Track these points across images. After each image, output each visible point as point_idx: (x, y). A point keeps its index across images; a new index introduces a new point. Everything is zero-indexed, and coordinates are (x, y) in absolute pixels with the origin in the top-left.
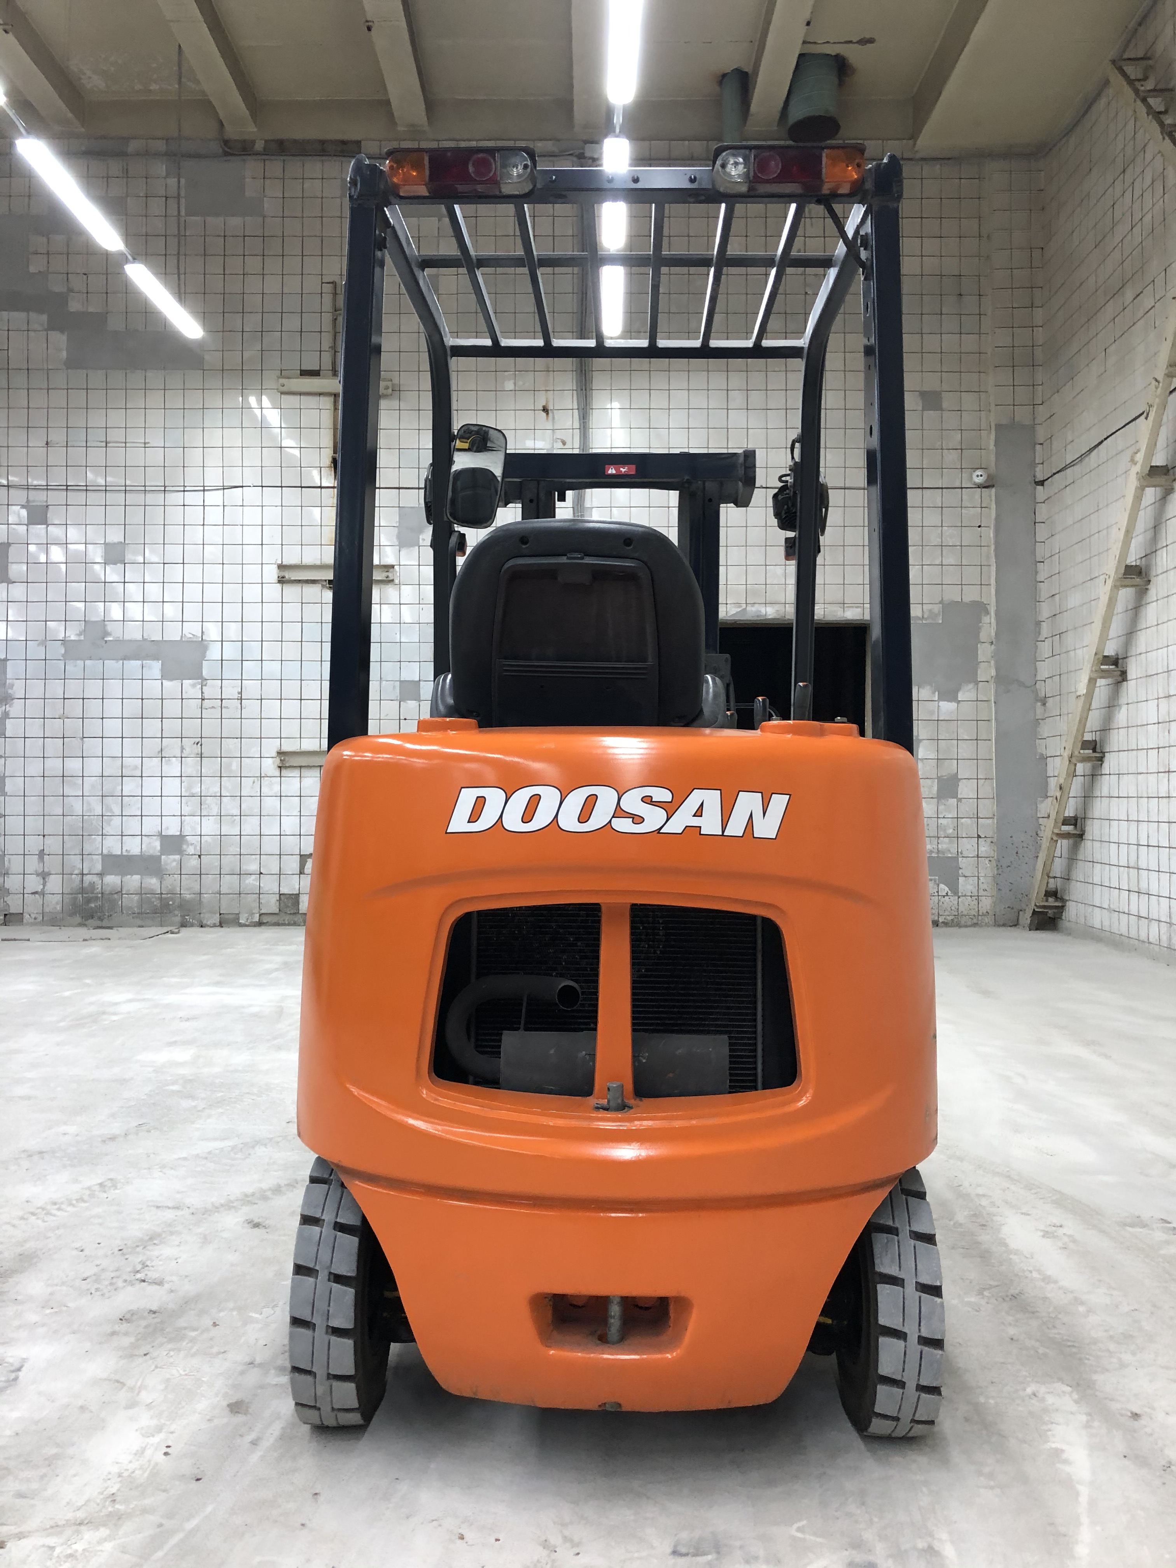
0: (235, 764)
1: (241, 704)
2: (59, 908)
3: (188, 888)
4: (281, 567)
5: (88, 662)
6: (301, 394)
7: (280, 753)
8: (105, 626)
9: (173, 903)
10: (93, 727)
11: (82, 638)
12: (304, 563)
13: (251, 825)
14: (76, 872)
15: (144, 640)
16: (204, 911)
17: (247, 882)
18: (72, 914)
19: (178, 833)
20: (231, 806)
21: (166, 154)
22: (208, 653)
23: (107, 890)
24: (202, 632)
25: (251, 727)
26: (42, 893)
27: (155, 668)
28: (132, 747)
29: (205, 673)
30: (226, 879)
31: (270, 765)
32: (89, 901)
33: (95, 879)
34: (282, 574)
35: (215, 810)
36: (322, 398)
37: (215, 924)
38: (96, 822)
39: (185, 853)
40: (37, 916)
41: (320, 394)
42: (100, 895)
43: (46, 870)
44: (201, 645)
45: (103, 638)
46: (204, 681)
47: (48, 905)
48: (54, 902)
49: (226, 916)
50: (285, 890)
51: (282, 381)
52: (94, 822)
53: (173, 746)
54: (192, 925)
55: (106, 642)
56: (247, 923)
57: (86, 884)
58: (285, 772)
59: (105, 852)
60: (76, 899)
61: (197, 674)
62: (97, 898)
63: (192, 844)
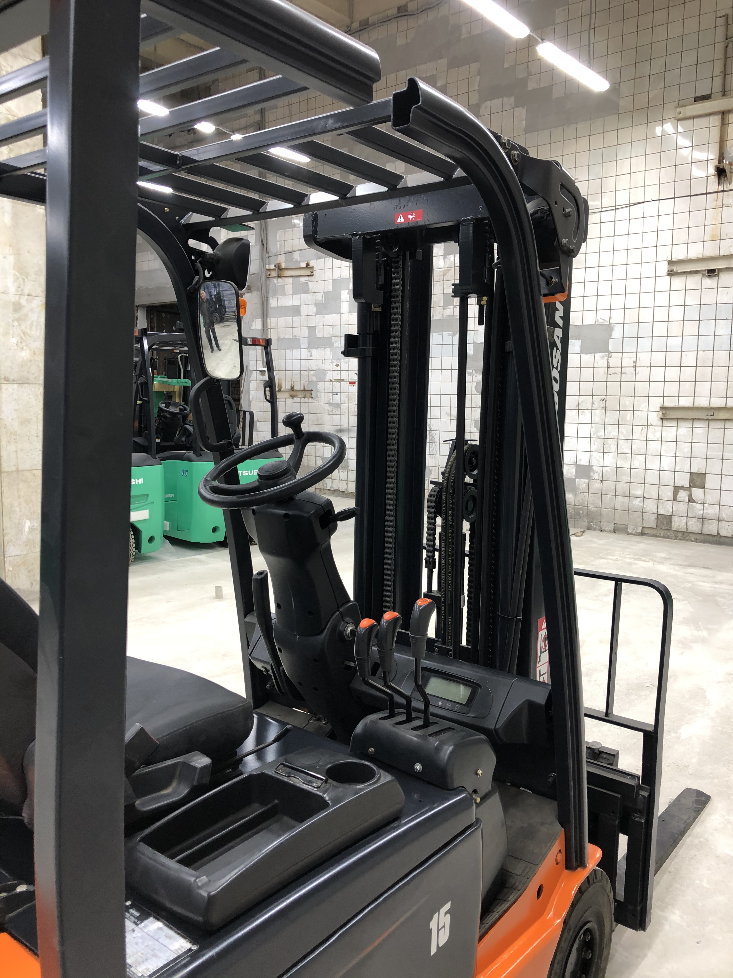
0: (629, 416)
1: (635, 370)
3: (593, 503)
4: (671, 263)
6: (694, 117)
7: (663, 408)
9: (583, 513)
12: (689, 258)
13: (639, 461)
16: (604, 520)
17: (634, 503)
19: (588, 464)
20: (625, 447)
22: (613, 332)
24: (610, 318)
25: (641, 388)
27: (576, 345)
29: (611, 348)
30: (620, 499)
31: (654, 418)
34: (671, 268)
35: (613, 449)
36: (712, 117)
37: (610, 530)
39: (592, 478)
41: (710, 114)
44: (608, 327)
46: (609, 354)
49: (618, 526)
50: (661, 512)
51: (678, 110)
53: (586, 402)
54: (595, 529)
56: (633, 533)
58: (665, 423)
61: (605, 349)
63: (596, 472)
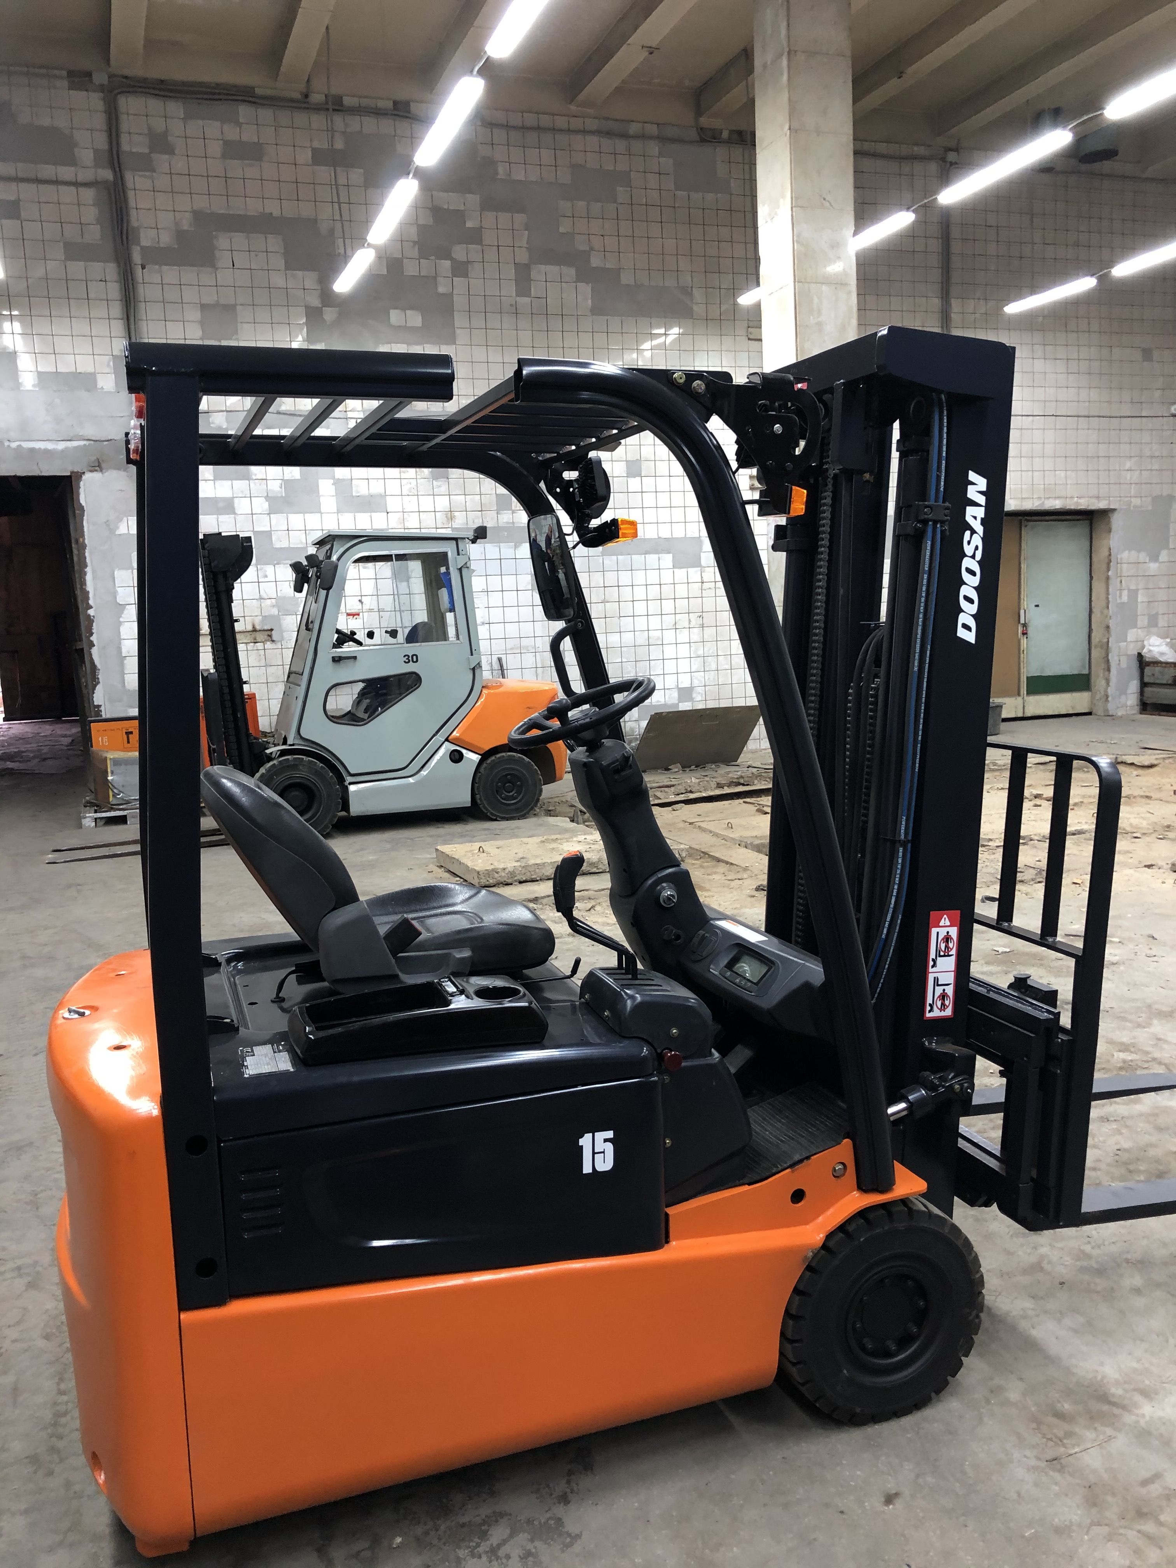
10: (627, 608)
20: (724, 663)
21: (658, 137)
22: (704, 546)
27: (667, 559)
28: (655, 622)
29: (703, 562)
35: (714, 666)
39: (695, 700)
44: (699, 541)
46: (702, 569)
53: (683, 620)
61: (697, 563)
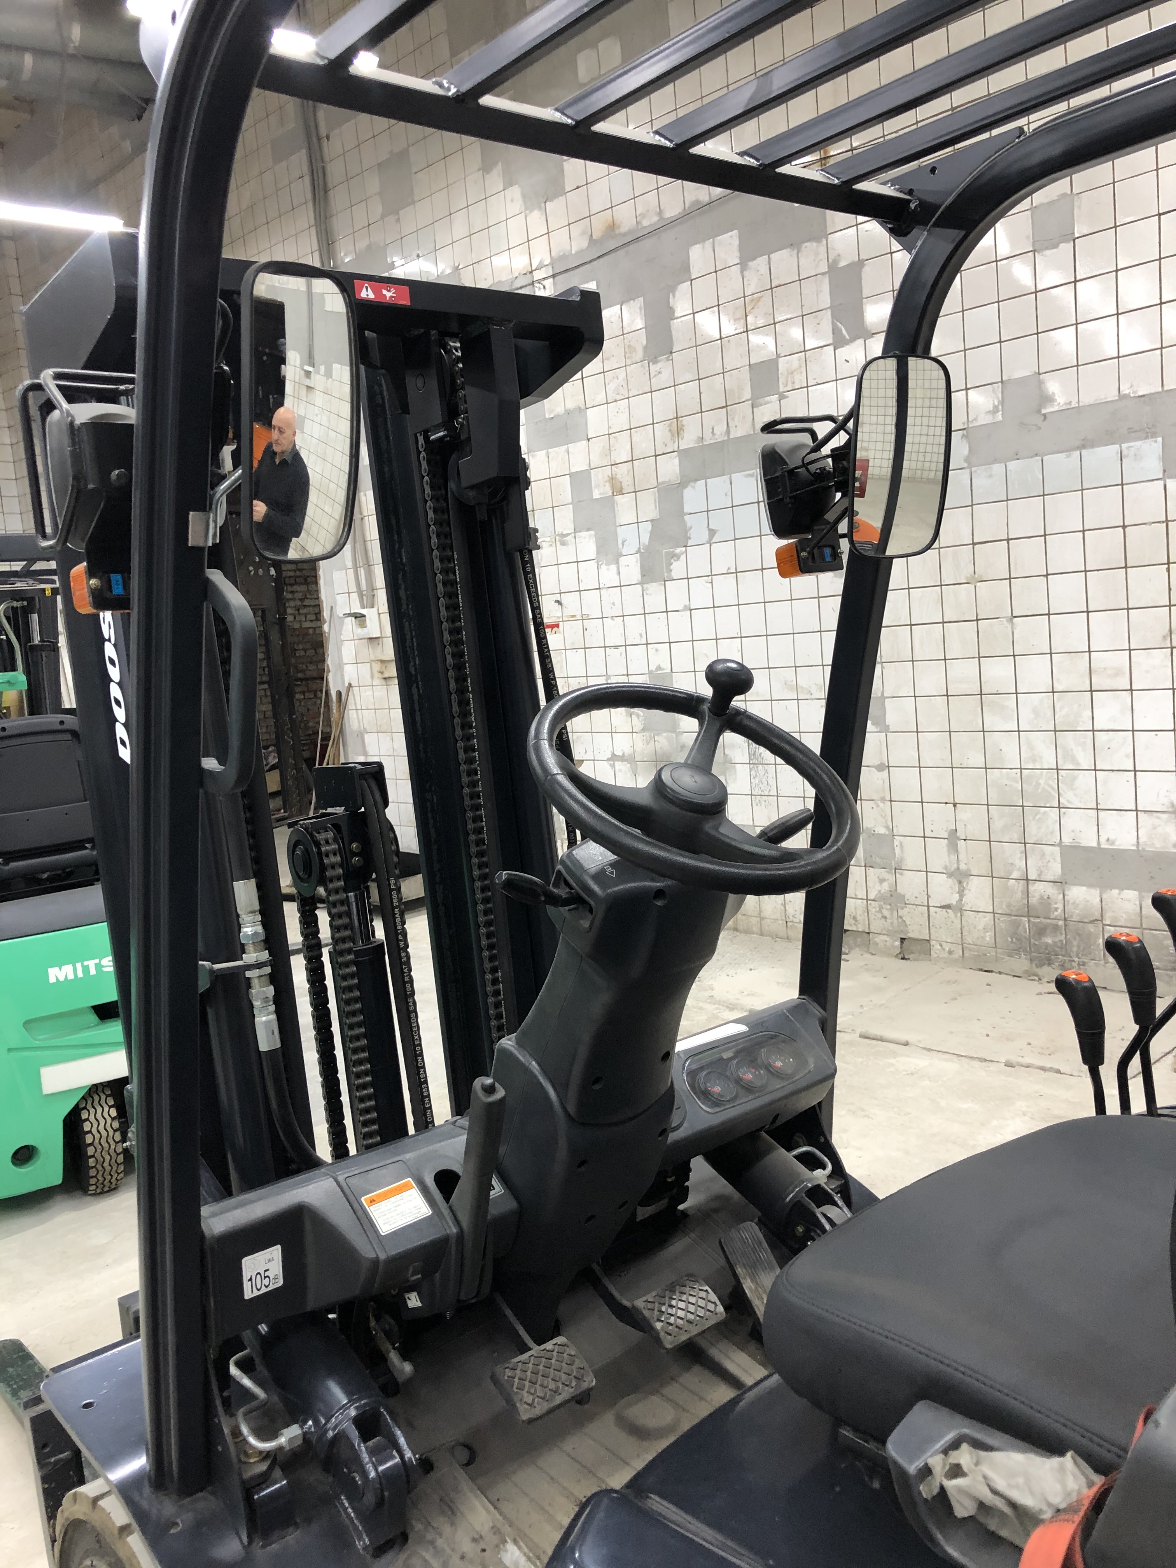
2: (989, 937)
5: (1013, 465)
8: (1041, 383)
11: (999, 417)
14: (1016, 875)
15: (1122, 397)
18: (1014, 952)
23: (1075, 914)
26: (958, 909)
32: (1041, 931)
33: (1050, 890)
38: (1046, 781)
40: (953, 947)
42: (1061, 923)
43: (963, 867)
45: (1039, 411)
47: (969, 932)
48: (980, 927)
52: (1042, 782)
55: (1044, 415)
57: (1034, 901)
59: (1066, 840)
60: (1017, 925)
62: (1056, 928)
